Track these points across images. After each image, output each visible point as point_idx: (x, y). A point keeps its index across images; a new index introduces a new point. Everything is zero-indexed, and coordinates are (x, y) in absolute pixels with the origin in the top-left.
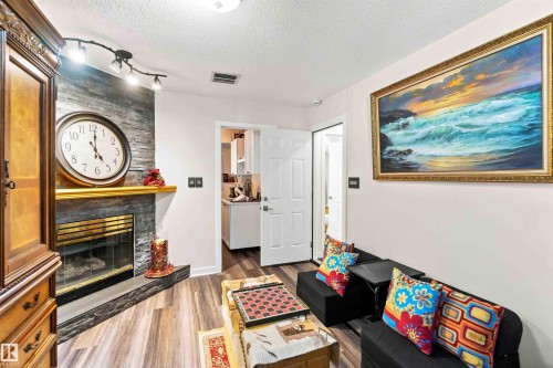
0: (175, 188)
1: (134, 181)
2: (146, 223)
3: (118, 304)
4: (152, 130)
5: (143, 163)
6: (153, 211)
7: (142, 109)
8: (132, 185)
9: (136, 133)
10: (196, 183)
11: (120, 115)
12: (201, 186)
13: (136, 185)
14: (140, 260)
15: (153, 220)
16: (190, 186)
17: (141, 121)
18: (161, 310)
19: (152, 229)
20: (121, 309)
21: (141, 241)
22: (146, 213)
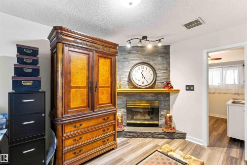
0: (179, 91)
1: (159, 86)
2: (165, 105)
3: (146, 135)
4: (169, 63)
5: (164, 79)
6: (169, 101)
7: (163, 55)
8: (158, 88)
9: (161, 66)
10: (190, 88)
11: (153, 60)
12: (193, 90)
13: (160, 88)
14: (161, 121)
15: (169, 105)
16: (187, 90)
17: (163, 61)
18: (158, 145)
19: (168, 109)
20: (147, 137)
21: (162, 113)
22: (165, 101)
